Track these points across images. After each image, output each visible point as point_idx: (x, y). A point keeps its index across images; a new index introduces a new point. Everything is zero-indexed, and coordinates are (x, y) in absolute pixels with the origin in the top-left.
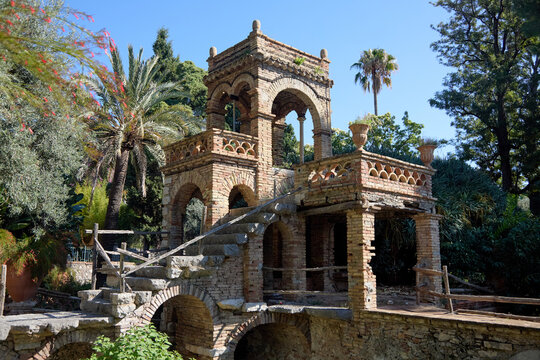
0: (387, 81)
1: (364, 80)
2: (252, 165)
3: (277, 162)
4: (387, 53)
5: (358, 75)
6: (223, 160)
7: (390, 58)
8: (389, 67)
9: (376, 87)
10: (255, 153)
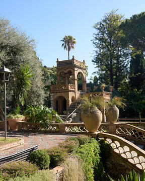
0: (73, 47)
1: (65, 46)
2: (74, 91)
3: (78, 90)
4: (73, 37)
5: (63, 45)
6: (71, 91)
7: (74, 39)
8: (74, 42)
9: (69, 49)
10: (75, 89)
